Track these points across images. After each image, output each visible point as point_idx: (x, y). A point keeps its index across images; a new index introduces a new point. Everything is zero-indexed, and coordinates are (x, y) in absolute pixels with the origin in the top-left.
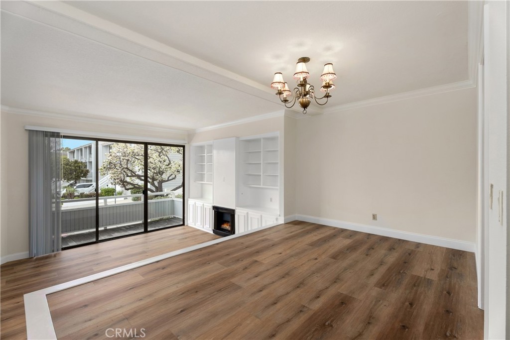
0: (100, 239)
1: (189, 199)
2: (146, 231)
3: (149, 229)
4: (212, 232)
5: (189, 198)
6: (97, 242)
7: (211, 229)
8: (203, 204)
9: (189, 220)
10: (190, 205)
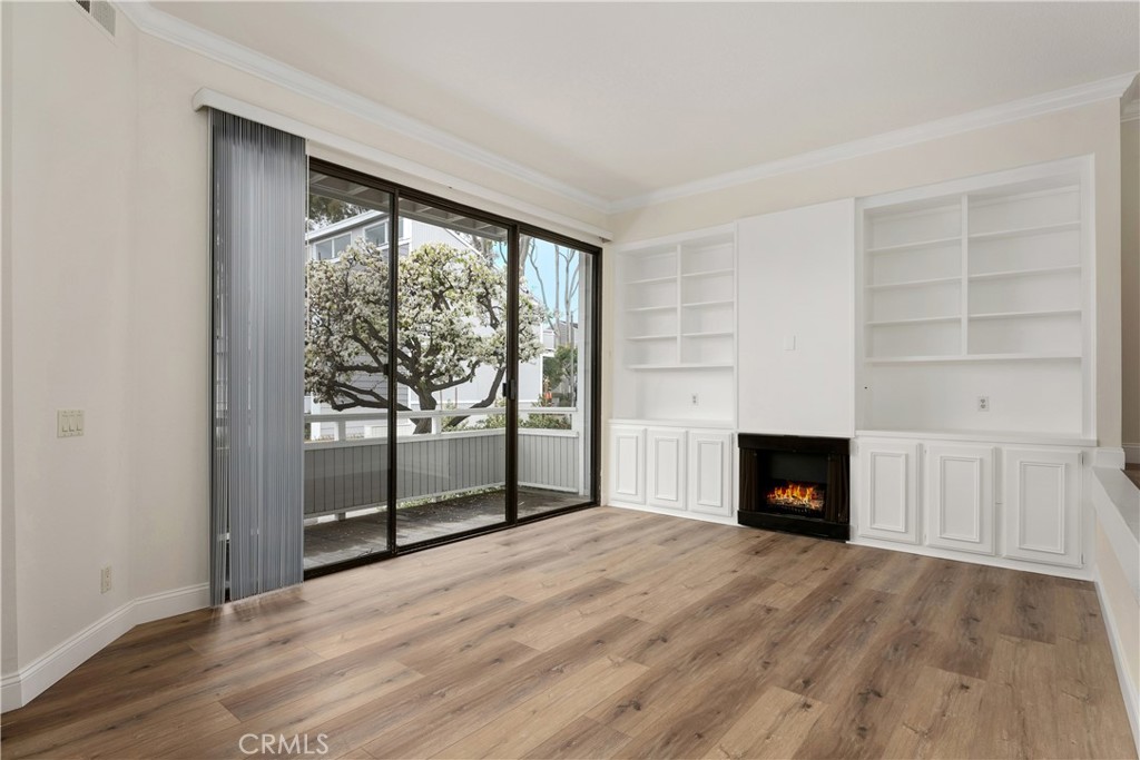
0: (400, 542)
1: (610, 421)
2: (512, 521)
3: (521, 515)
4: (734, 522)
5: (611, 418)
6: (393, 552)
7: (726, 510)
8: (687, 432)
9: (618, 487)
10: (619, 439)
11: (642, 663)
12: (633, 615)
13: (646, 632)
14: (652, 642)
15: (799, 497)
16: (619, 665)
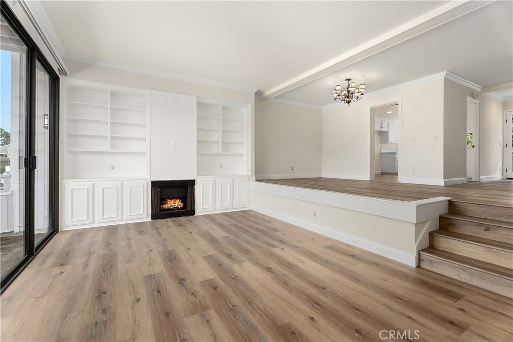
1: (63, 181)
4: (149, 219)
7: (145, 215)
8: (122, 183)
9: (72, 218)
10: (72, 191)
15: (177, 203)
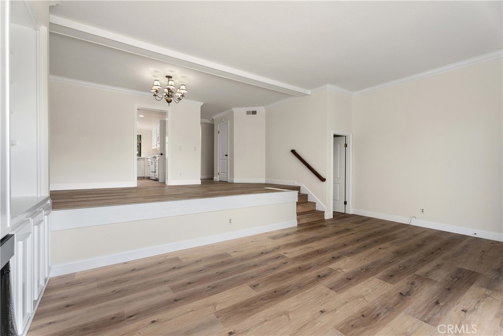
11: (330, 269)
12: (332, 292)
13: (327, 282)
14: (325, 276)
16: (340, 269)
